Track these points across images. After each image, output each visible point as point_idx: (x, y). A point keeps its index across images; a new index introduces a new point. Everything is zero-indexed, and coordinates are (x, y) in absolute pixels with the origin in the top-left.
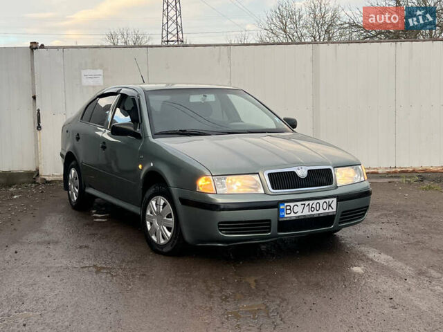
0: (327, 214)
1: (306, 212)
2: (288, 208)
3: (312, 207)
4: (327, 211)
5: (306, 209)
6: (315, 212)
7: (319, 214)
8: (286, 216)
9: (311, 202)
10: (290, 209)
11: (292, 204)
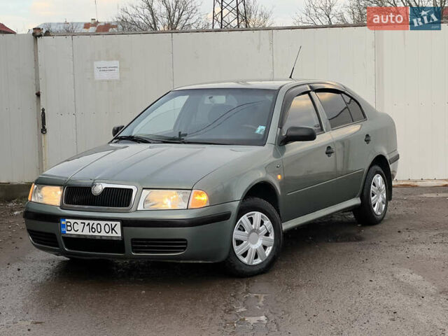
0: (110, 239)
1: (87, 232)
2: (69, 224)
3: (92, 228)
4: (110, 234)
5: (87, 228)
6: (96, 234)
7: (101, 236)
8: (67, 232)
9: (91, 222)
10: (70, 226)
11: (72, 221)
